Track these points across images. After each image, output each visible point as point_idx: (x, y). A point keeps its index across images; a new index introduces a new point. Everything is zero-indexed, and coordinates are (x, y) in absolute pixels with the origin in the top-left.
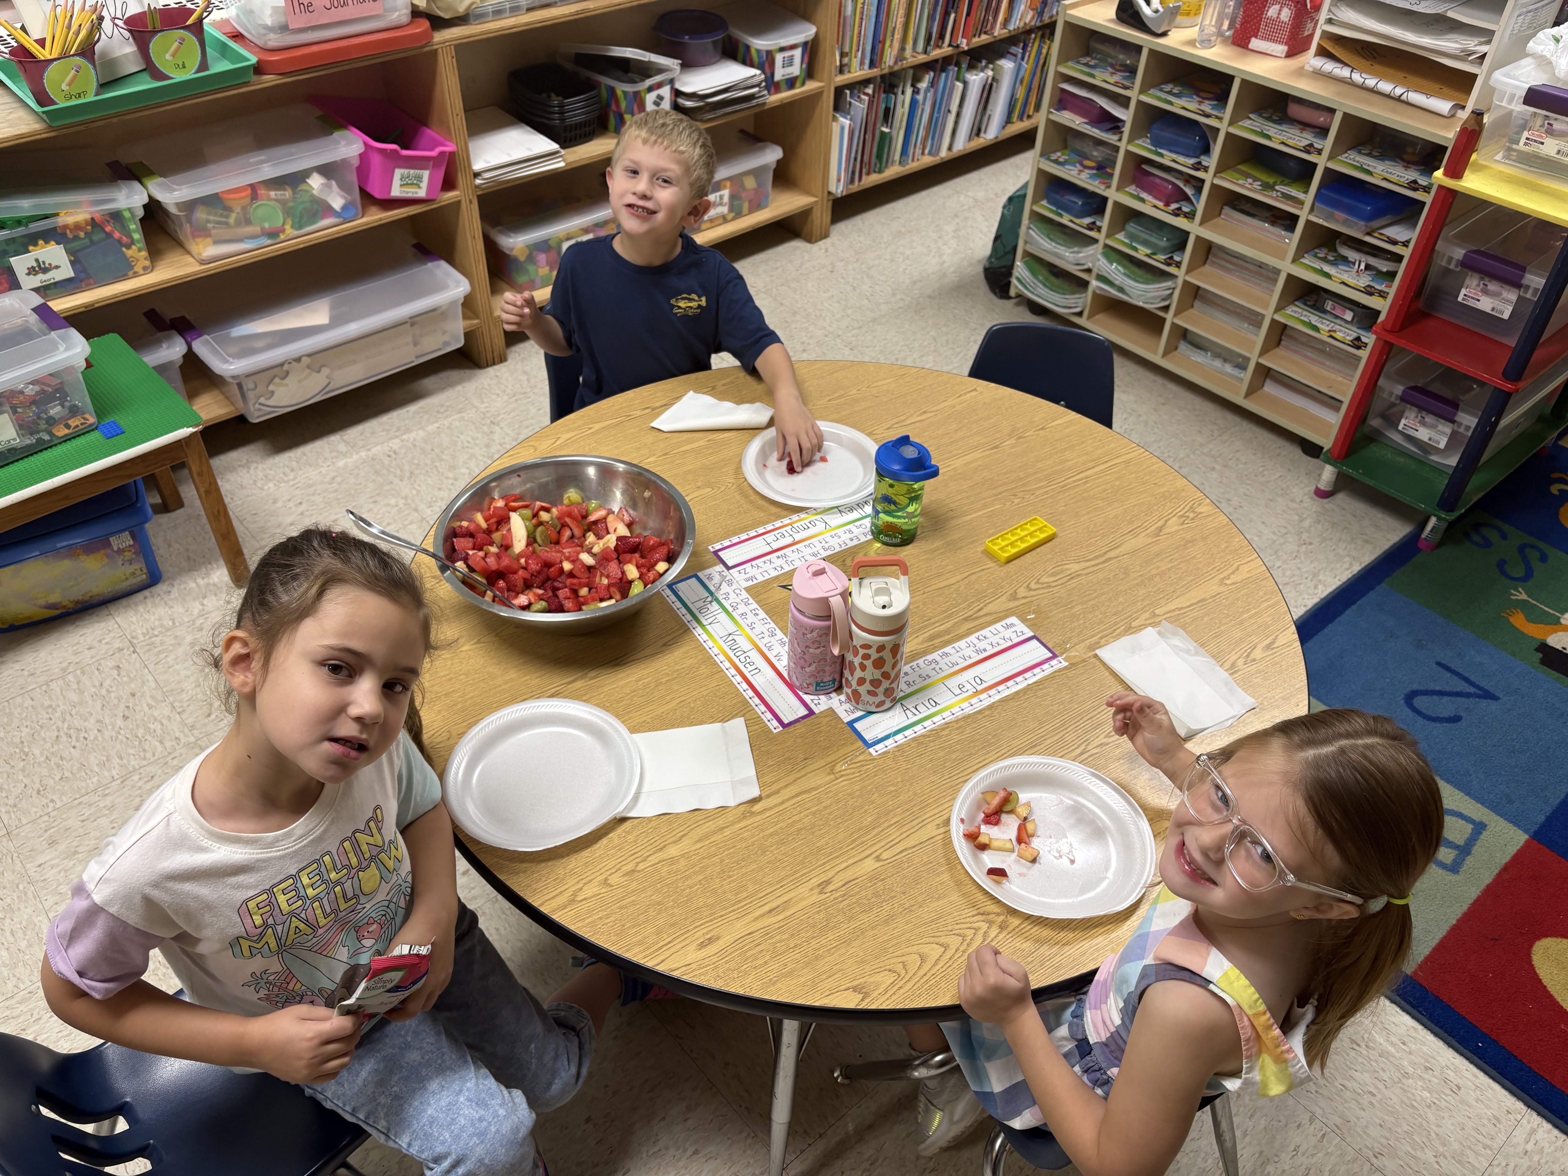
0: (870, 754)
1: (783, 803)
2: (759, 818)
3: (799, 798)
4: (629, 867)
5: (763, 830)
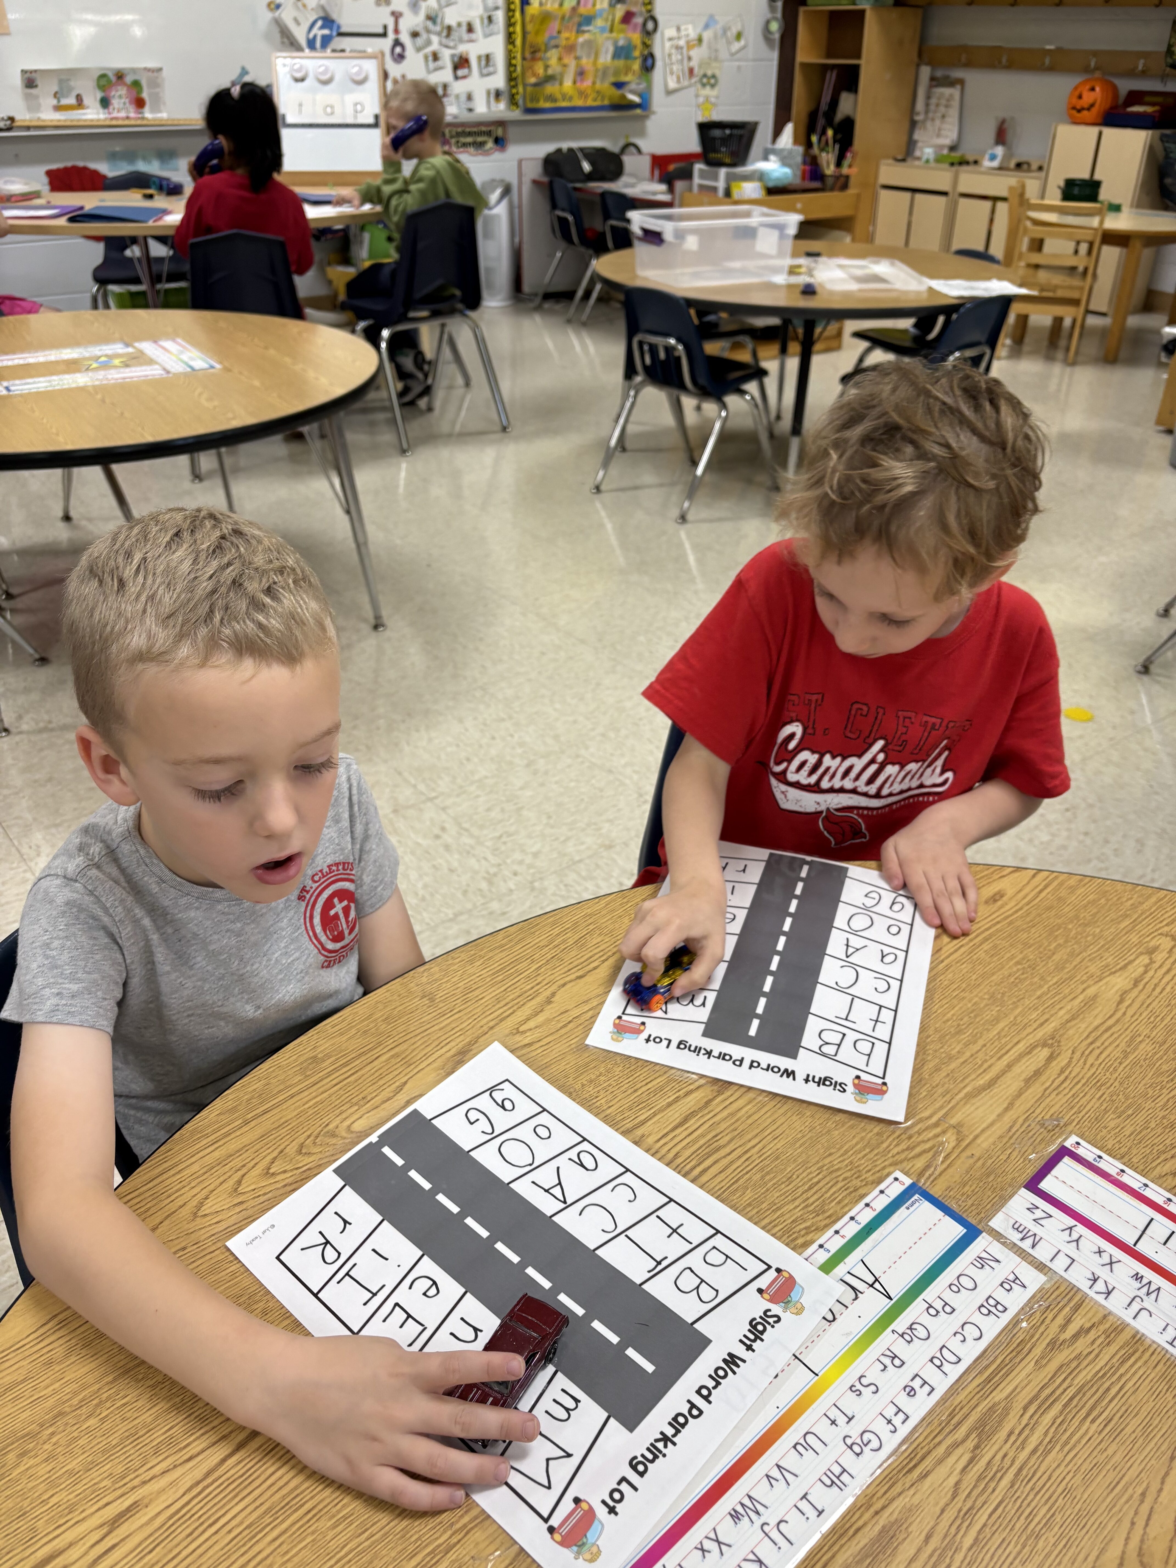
0: (906, 1174)
1: (1009, 1066)
2: (1031, 1040)
3: (988, 1077)
4: (1159, 957)
5: (1014, 1024)
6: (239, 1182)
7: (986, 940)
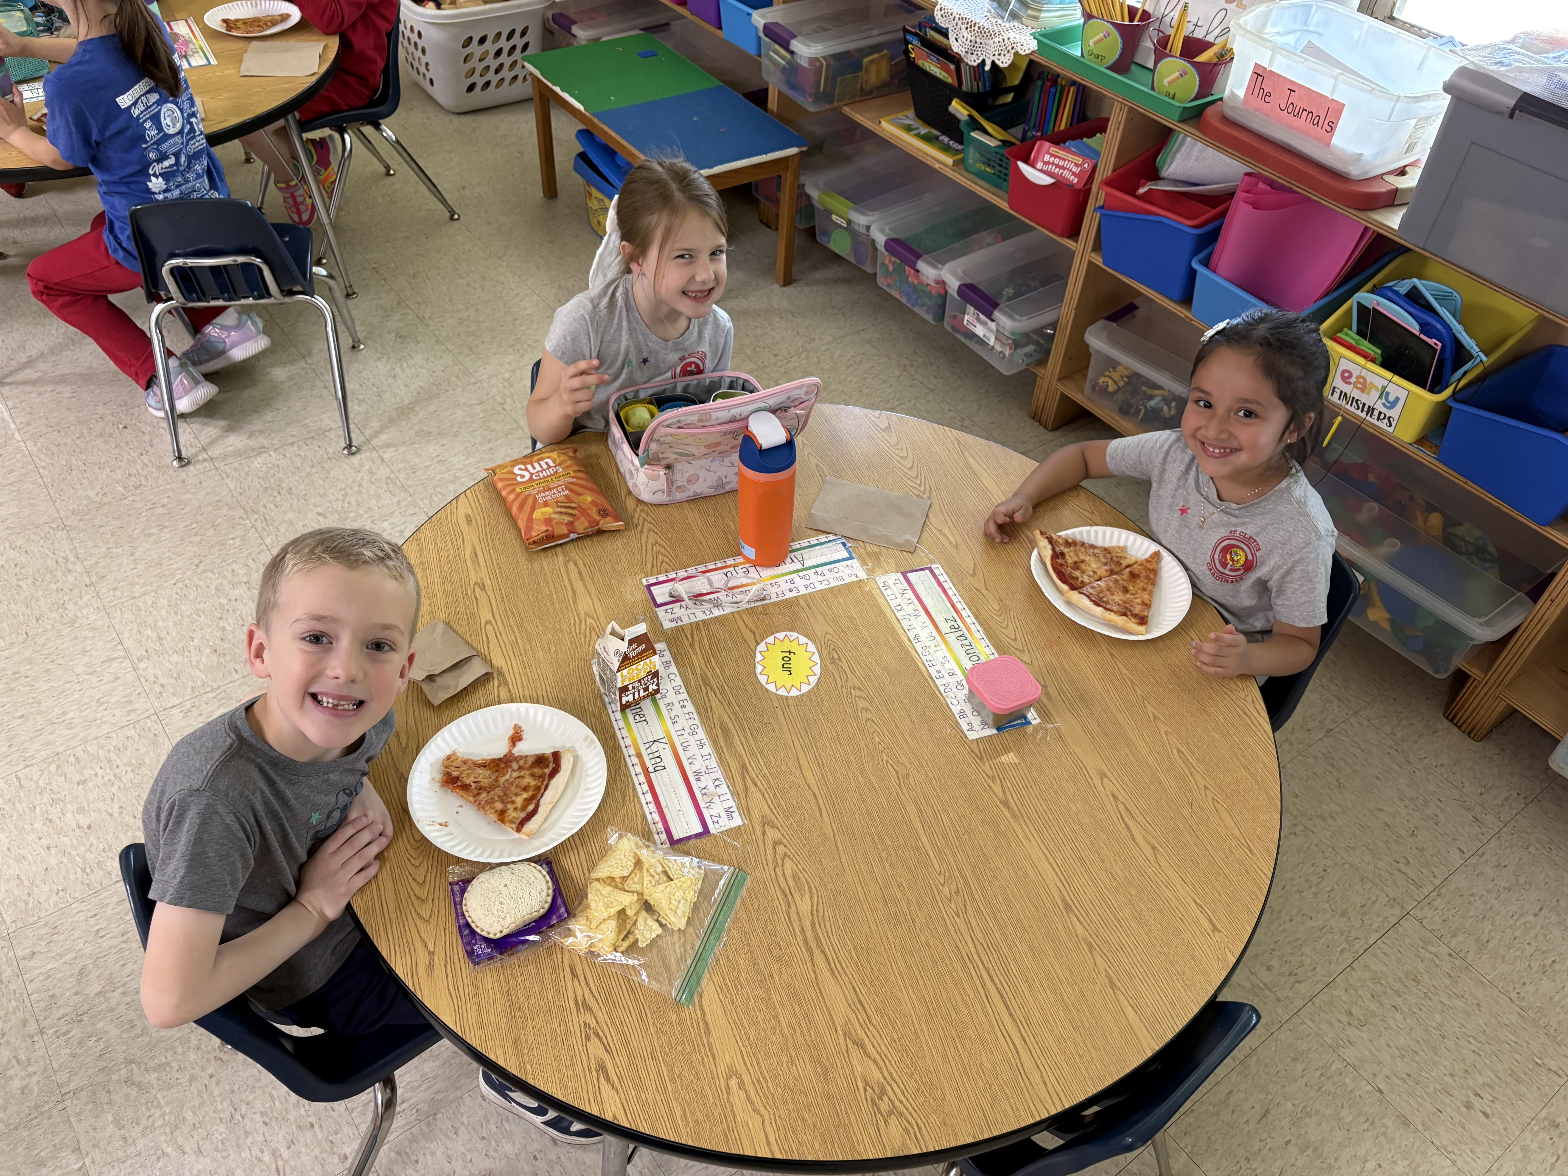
6: (418, 898)
7: (493, 541)
